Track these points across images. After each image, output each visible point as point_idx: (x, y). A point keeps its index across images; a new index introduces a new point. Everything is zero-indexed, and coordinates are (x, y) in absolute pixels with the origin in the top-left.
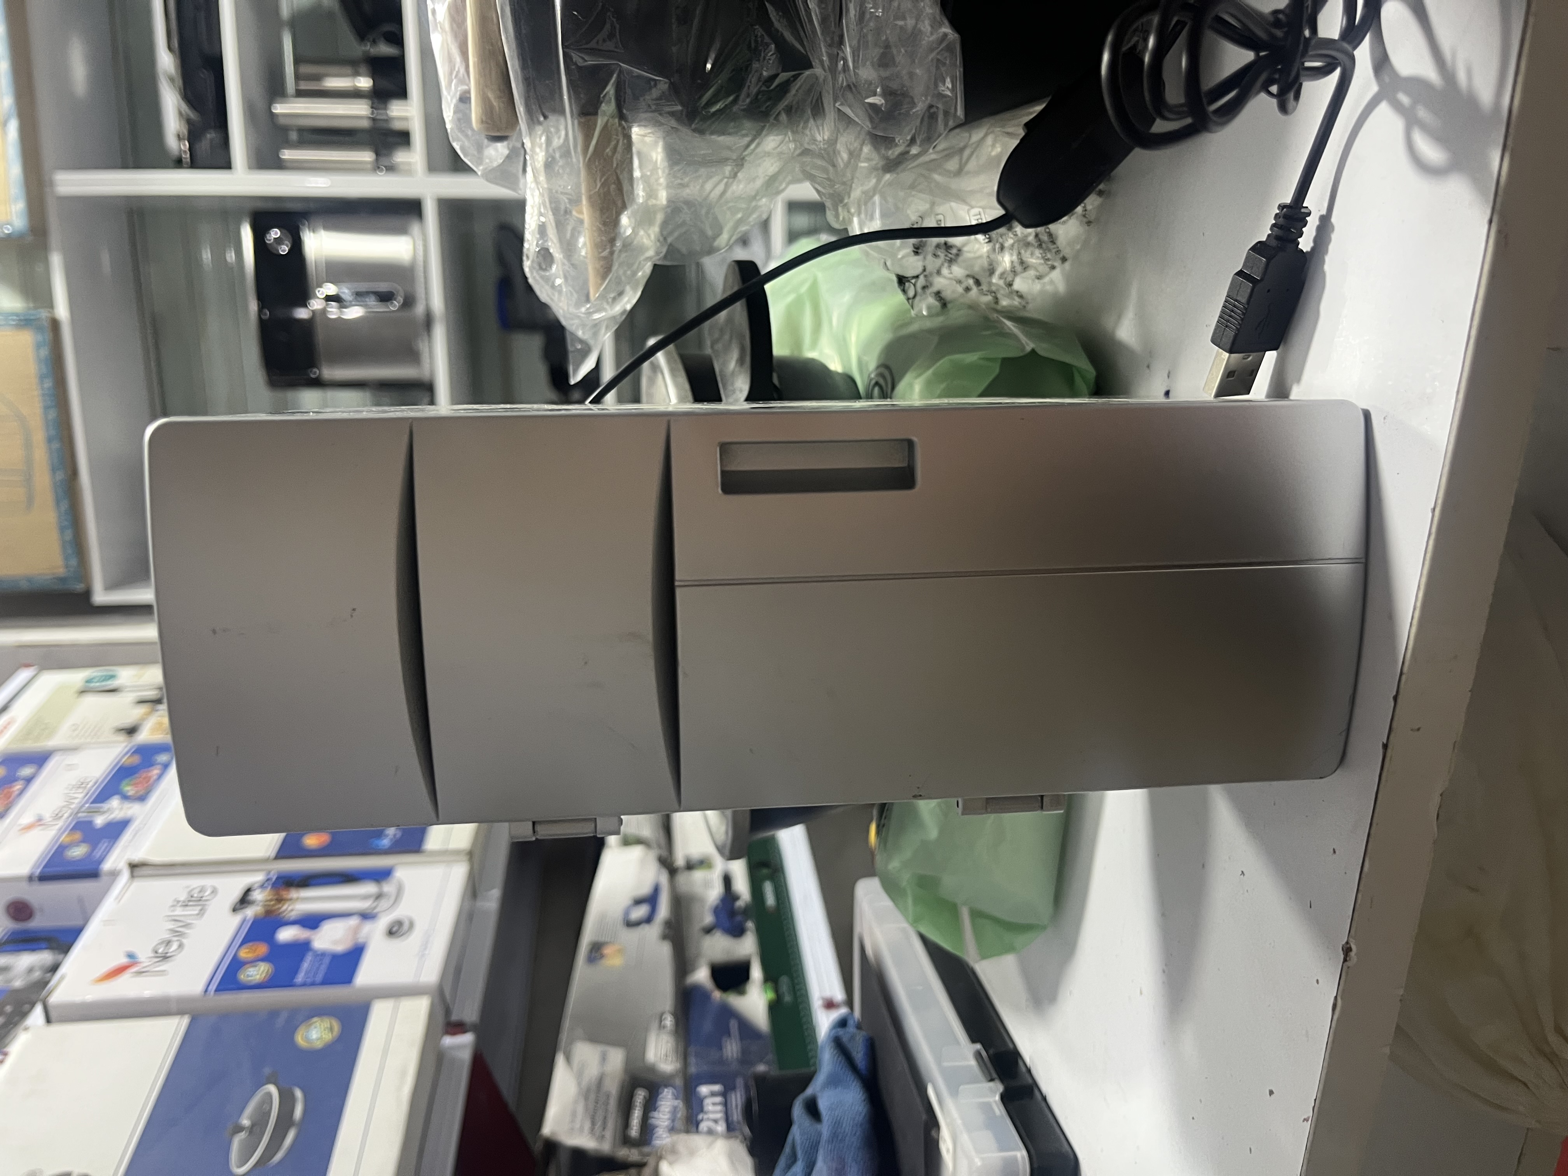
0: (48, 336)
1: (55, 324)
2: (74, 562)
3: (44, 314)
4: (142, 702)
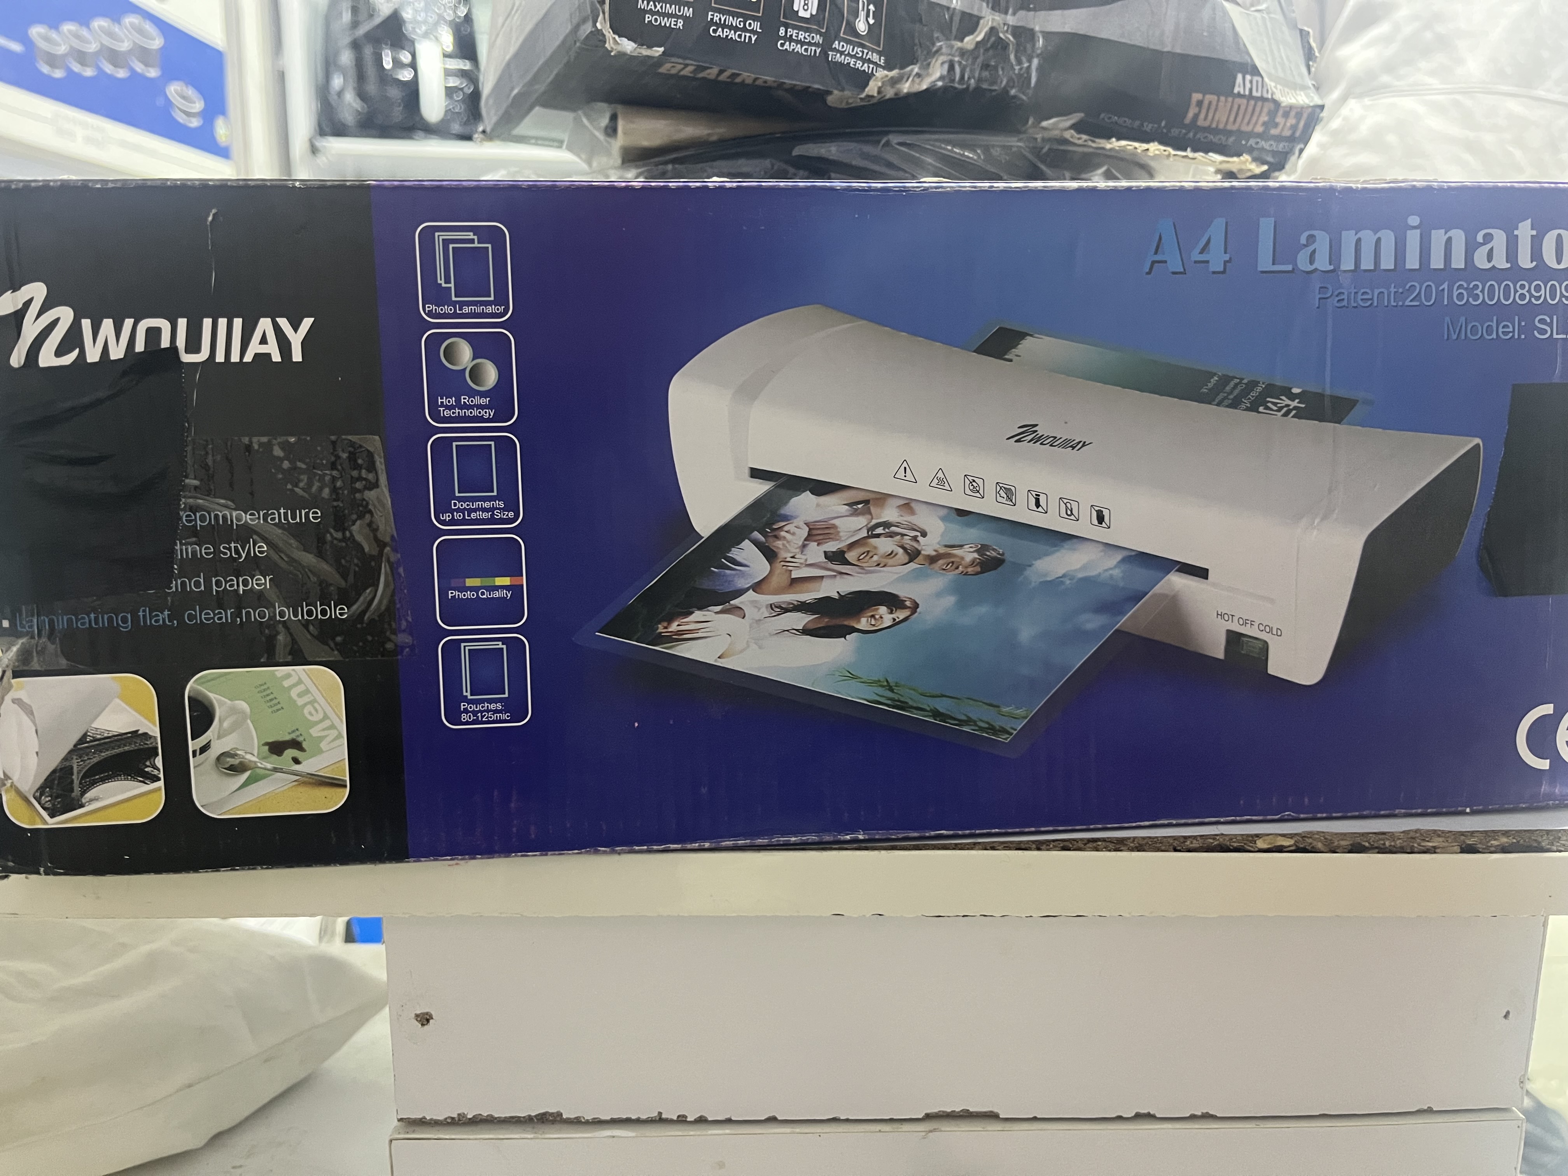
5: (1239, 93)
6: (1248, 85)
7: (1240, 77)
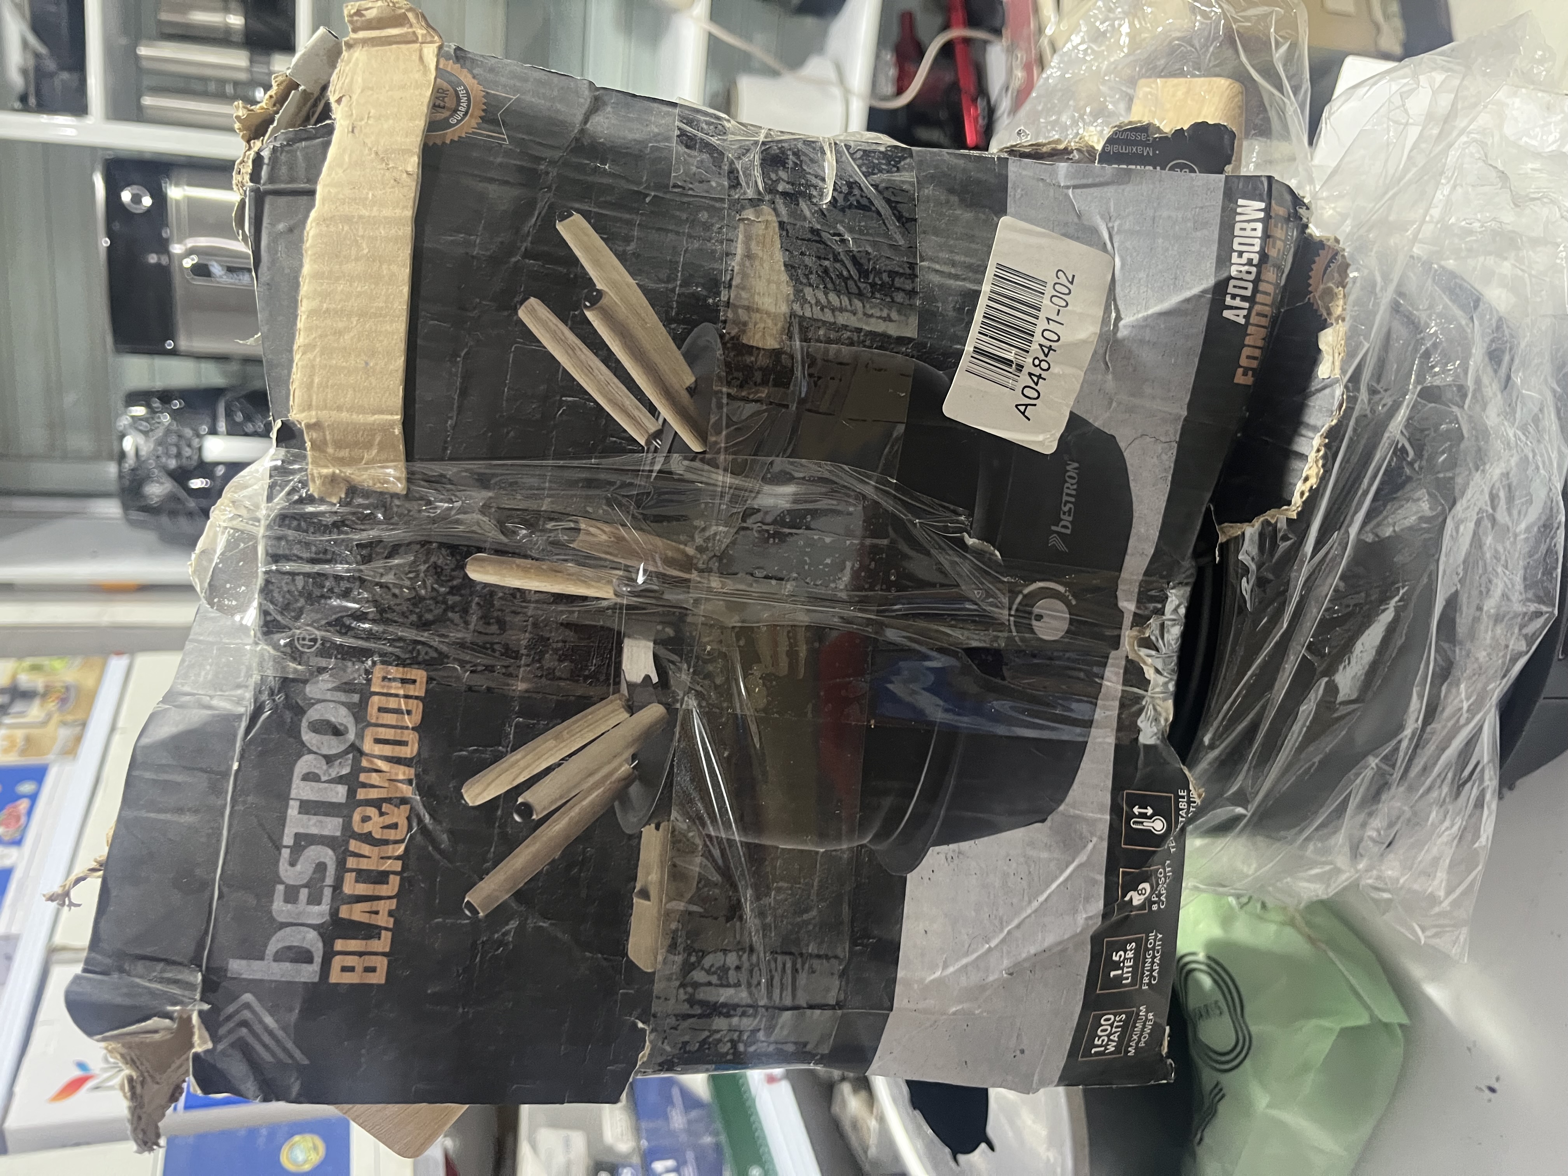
5: (1245, 317)
6: (1237, 302)
7: (1227, 314)
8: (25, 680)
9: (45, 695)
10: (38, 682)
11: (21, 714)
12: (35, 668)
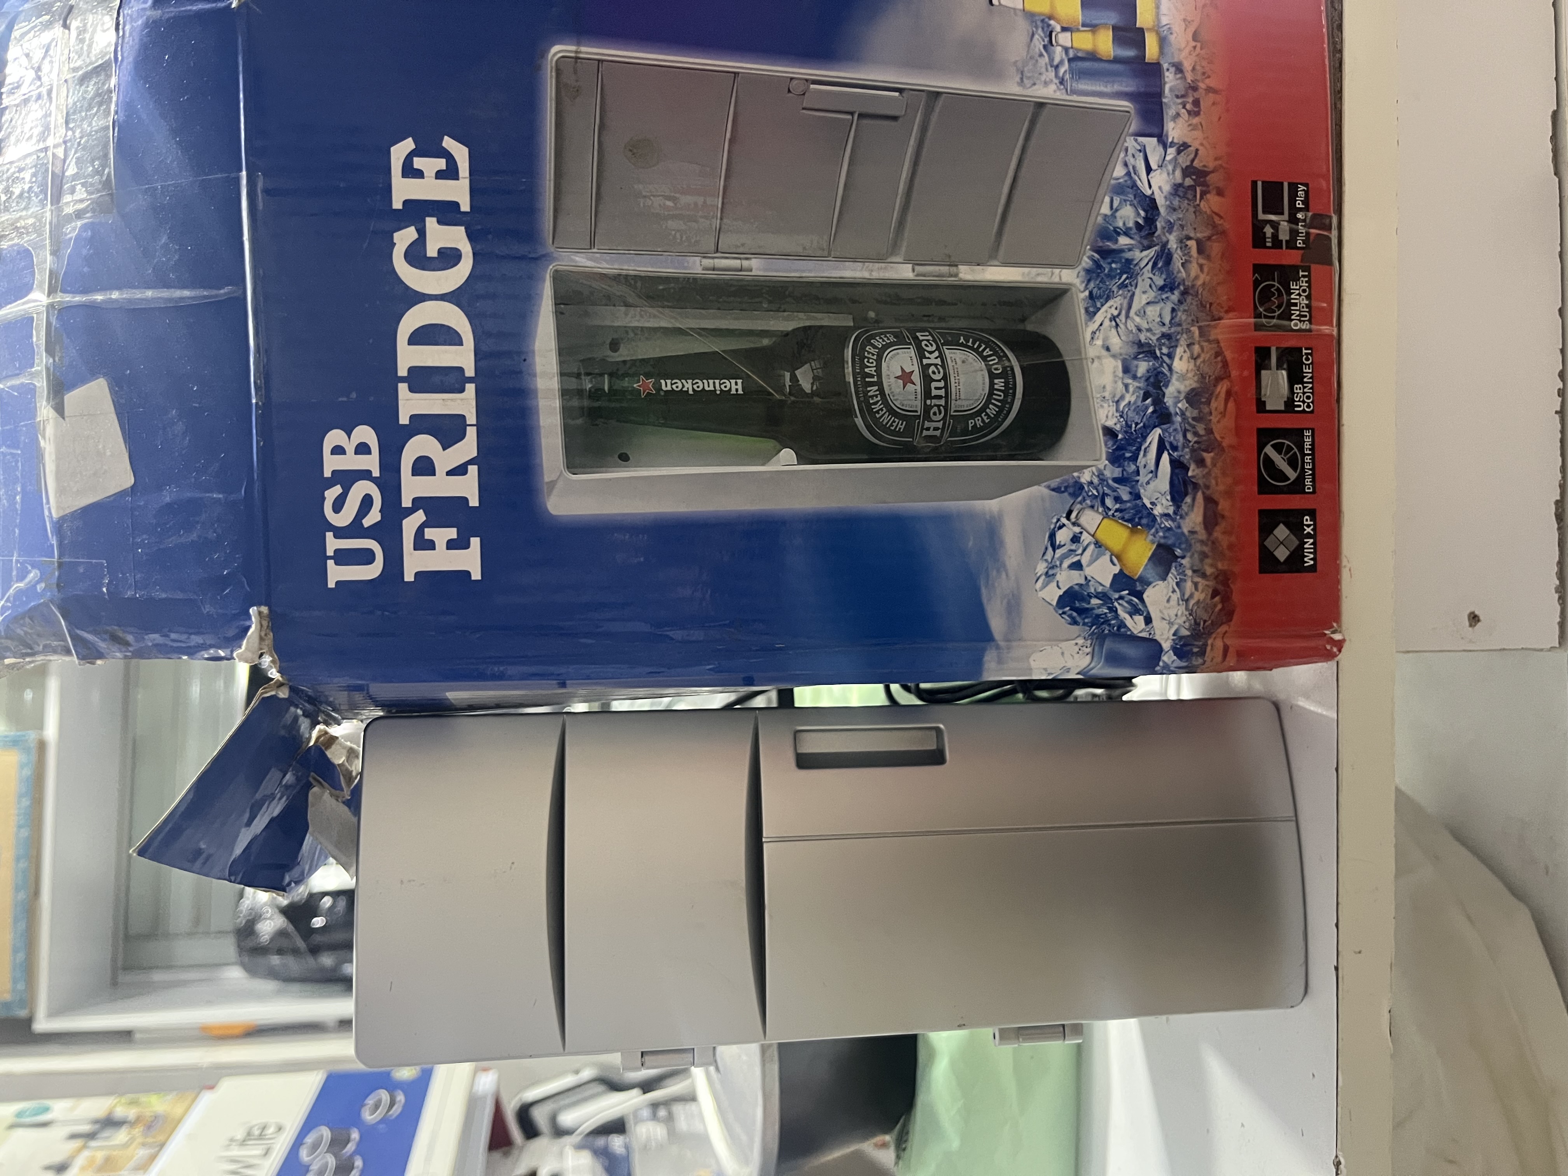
0: (34, 757)
1: (42, 746)
2: (21, 986)
3: (32, 735)
4: (73, 1136)
8: (120, 1112)
9: (132, 1124)
10: (131, 1113)
11: (107, 1138)
12: (133, 1103)
